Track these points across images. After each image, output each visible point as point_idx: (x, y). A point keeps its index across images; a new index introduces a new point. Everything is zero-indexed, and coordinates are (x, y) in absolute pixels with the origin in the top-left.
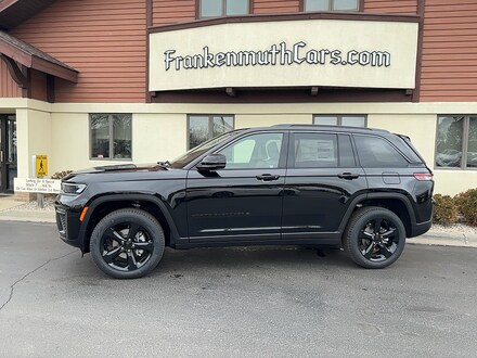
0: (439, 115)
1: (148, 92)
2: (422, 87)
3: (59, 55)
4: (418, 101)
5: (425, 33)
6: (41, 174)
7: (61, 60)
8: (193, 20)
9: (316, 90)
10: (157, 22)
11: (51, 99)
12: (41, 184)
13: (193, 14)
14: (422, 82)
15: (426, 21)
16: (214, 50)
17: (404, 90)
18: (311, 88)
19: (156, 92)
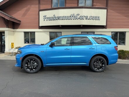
0: (112, 32)
1: (39, 26)
2: (107, 25)
3: (16, 17)
5: (108, 12)
6: (12, 48)
7: (16, 18)
8: (50, 8)
9: (82, 26)
10: (41, 8)
11: (14, 28)
12: (12, 50)
13: (51, 6)
14: (108, 24)
15: (108, 9)
16: (56, 16)
17: (103, 26)
18: (81, 25)
19: (42, 26)
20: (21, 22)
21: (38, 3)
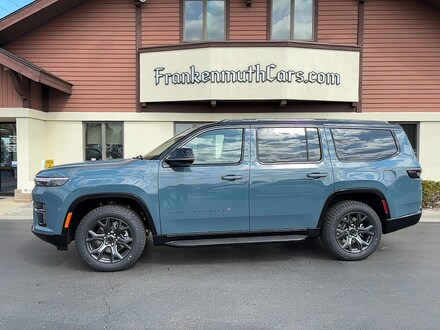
1: (139, 103)
2: (364, 101)
4: (361, 112)
5: (364, 60)
8: (177, 43)
9: (285, 103)
10: (145, 43)
11: (46, 108)
13: (178, 38)
14: (364, 97)
15: (364, 50)
16: (200, 69)
17: (351, 103)
18: (280, 101)
19: (147, 103)
20: (73, 88)
21: (134, 24)
